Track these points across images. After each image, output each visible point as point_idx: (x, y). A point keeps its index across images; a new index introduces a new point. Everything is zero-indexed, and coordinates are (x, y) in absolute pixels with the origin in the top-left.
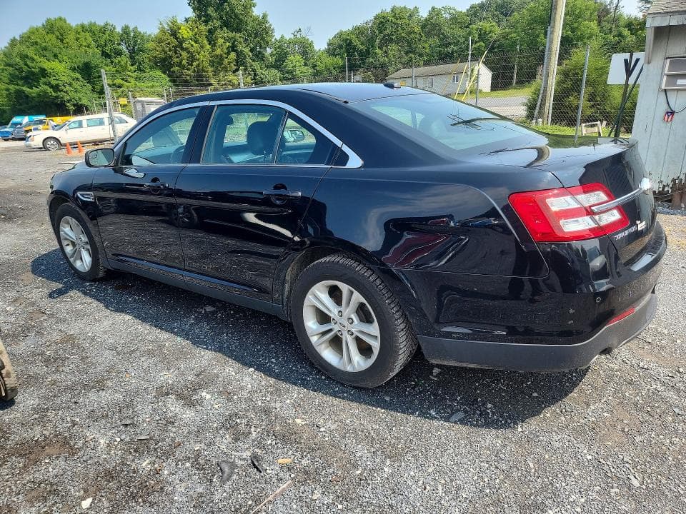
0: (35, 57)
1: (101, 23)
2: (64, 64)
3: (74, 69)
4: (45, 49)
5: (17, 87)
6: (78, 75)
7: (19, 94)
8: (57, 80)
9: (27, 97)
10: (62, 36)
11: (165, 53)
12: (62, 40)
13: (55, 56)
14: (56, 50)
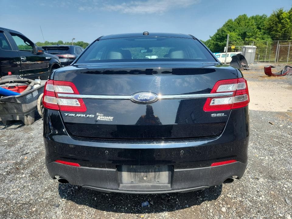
0: (226, 31)
1: (261, 15)
2: (236, 33)
3: (239, 35)
4: (231, 27)
5: (217, 42)
6: (240, 37)
7: (217, 45)
8: (231, 39)
9: (219, 46)
10: (240, 22)
11: (270, 25)
12: (239, 24)
13: (234, 30)
14: (235, 27)
